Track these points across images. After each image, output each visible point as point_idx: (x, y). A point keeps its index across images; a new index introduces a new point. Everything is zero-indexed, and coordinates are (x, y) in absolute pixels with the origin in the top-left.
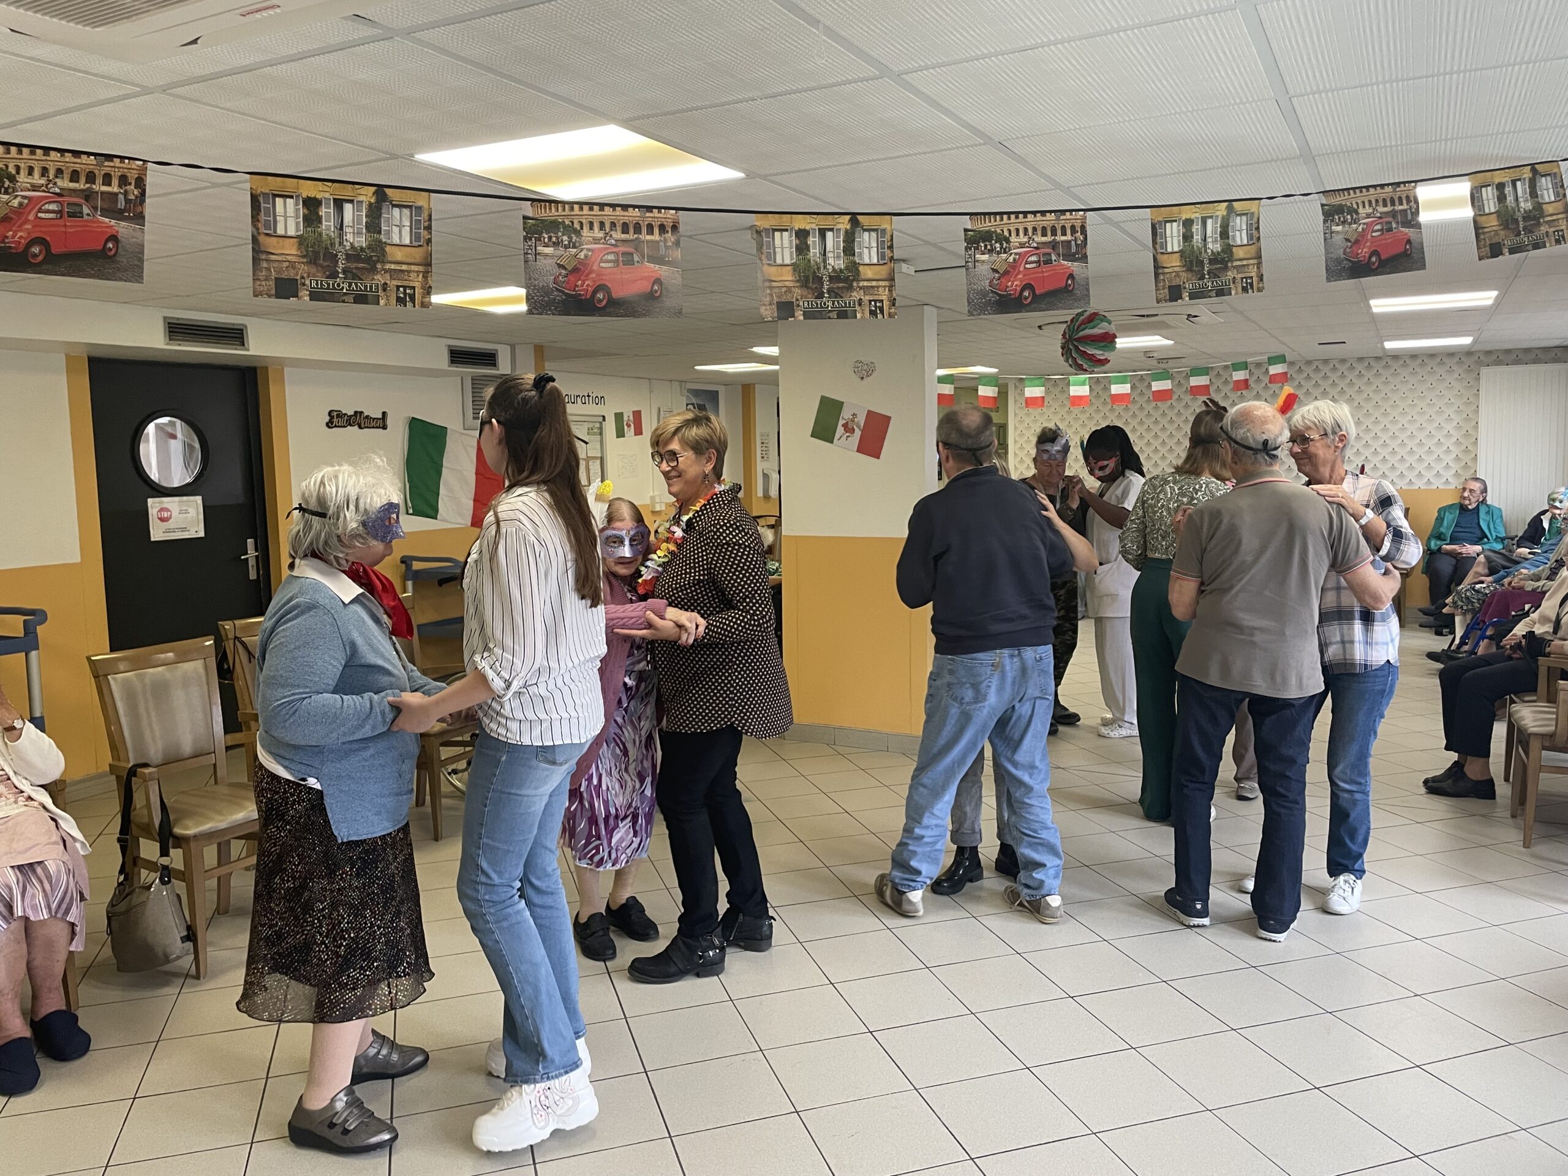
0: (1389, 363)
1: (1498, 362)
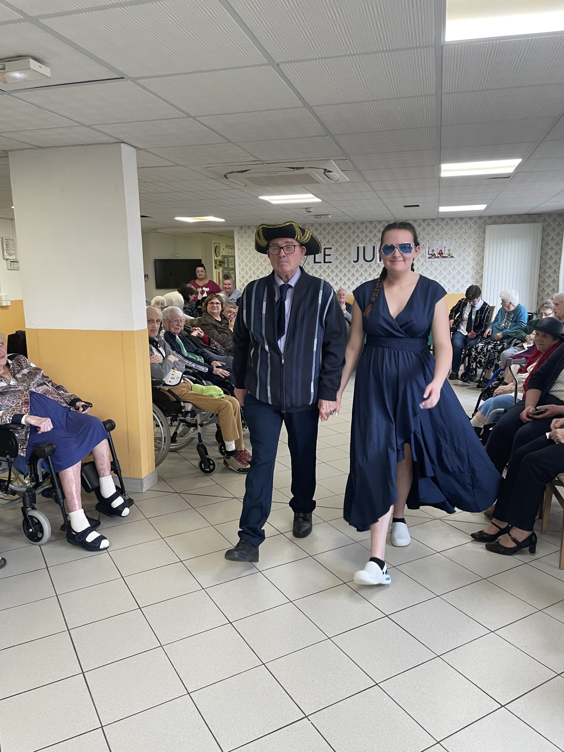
1: (495, 223)
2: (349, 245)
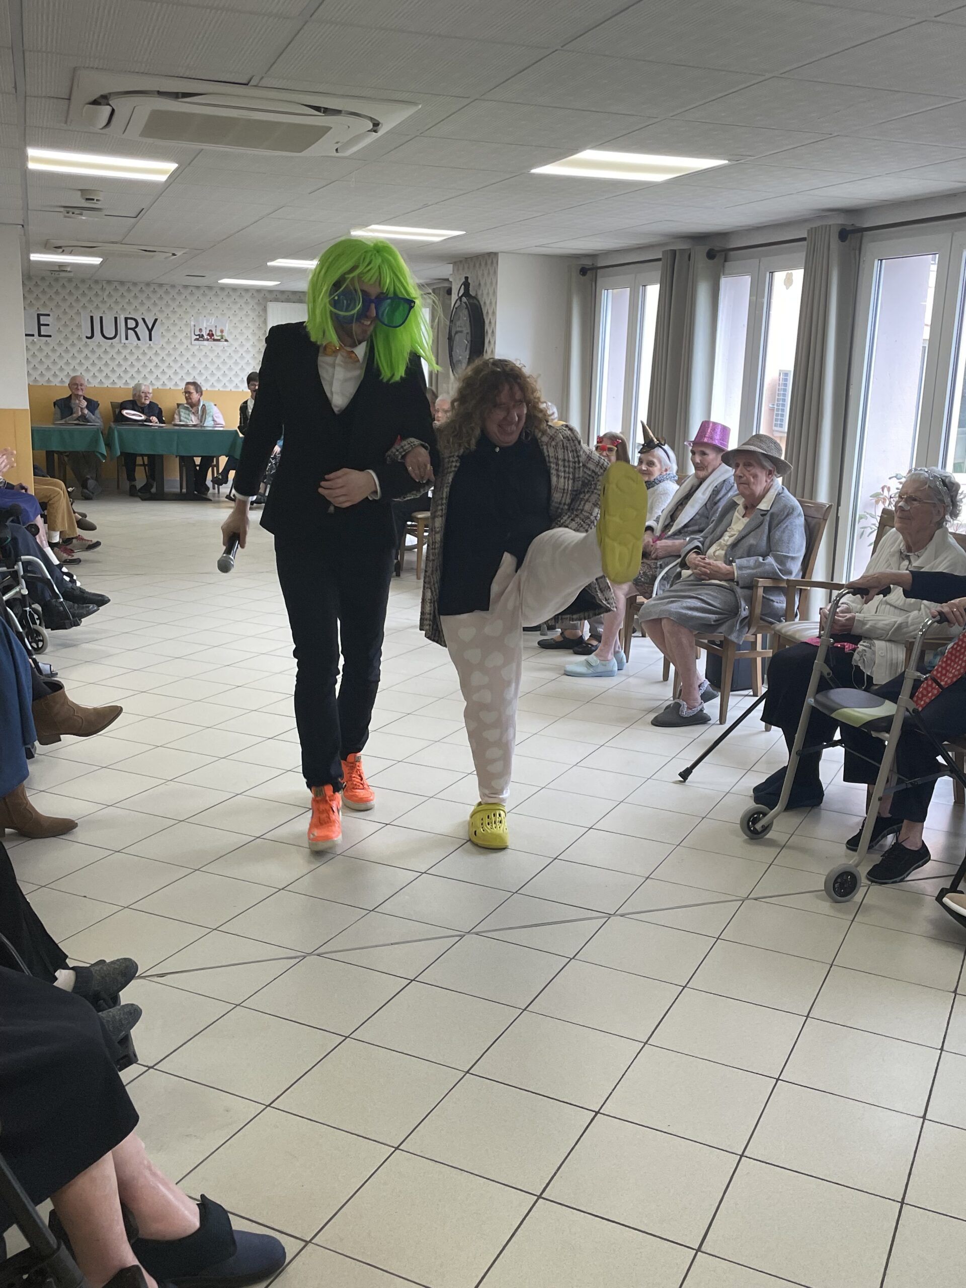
0: (206, 292)
1: (276, 300)
2: (78, 313)
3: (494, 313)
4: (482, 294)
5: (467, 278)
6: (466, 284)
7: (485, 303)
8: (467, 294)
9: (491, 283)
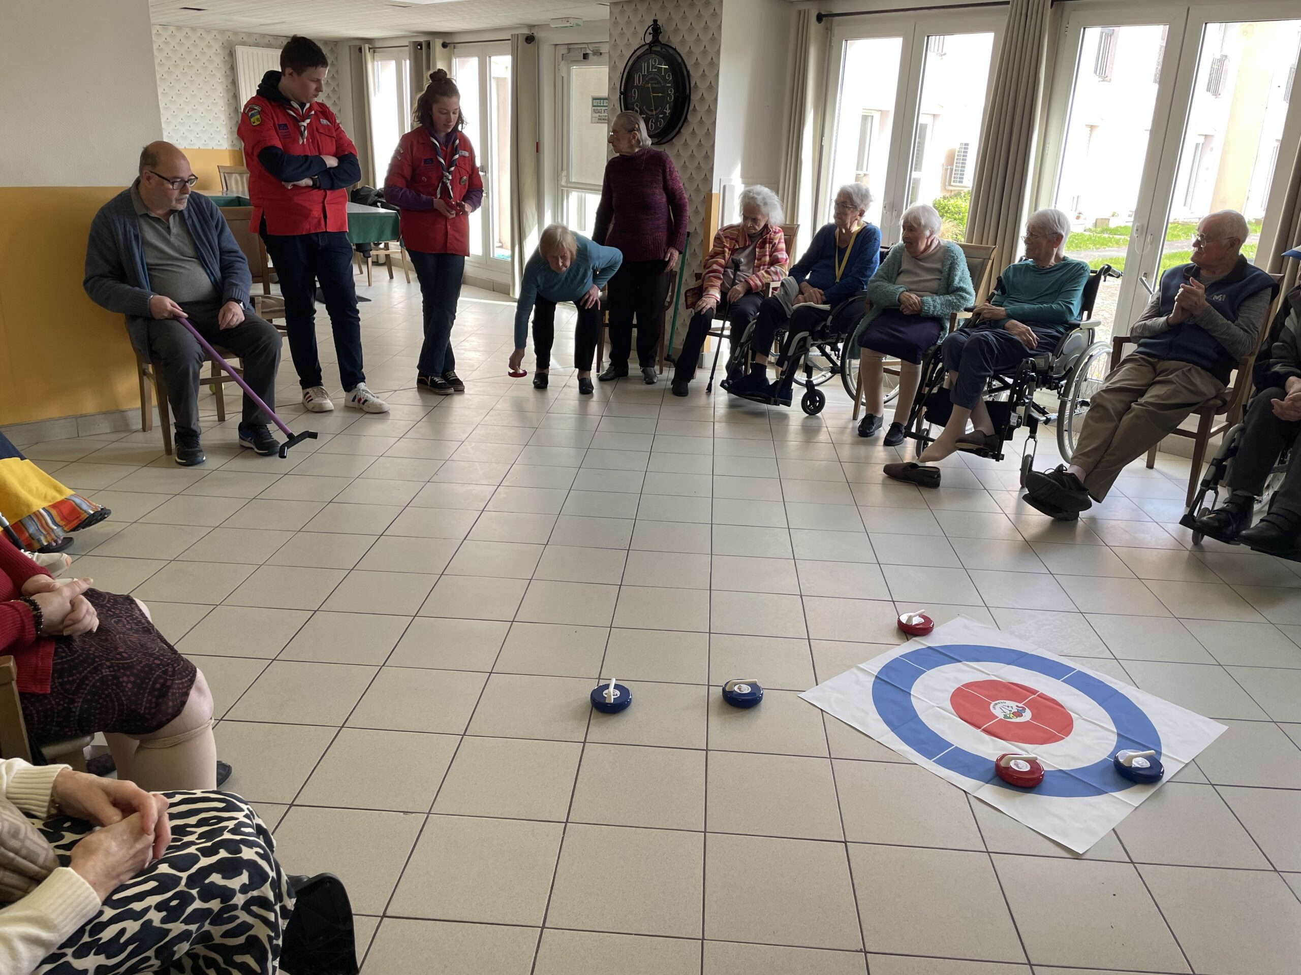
1: (244, 44)
3: (714, 65)
4: (683, 41)
5: (655, 21)
6: (656, 29)
7: (690, 52)
8: (656, 41)
9: (706, 28)
